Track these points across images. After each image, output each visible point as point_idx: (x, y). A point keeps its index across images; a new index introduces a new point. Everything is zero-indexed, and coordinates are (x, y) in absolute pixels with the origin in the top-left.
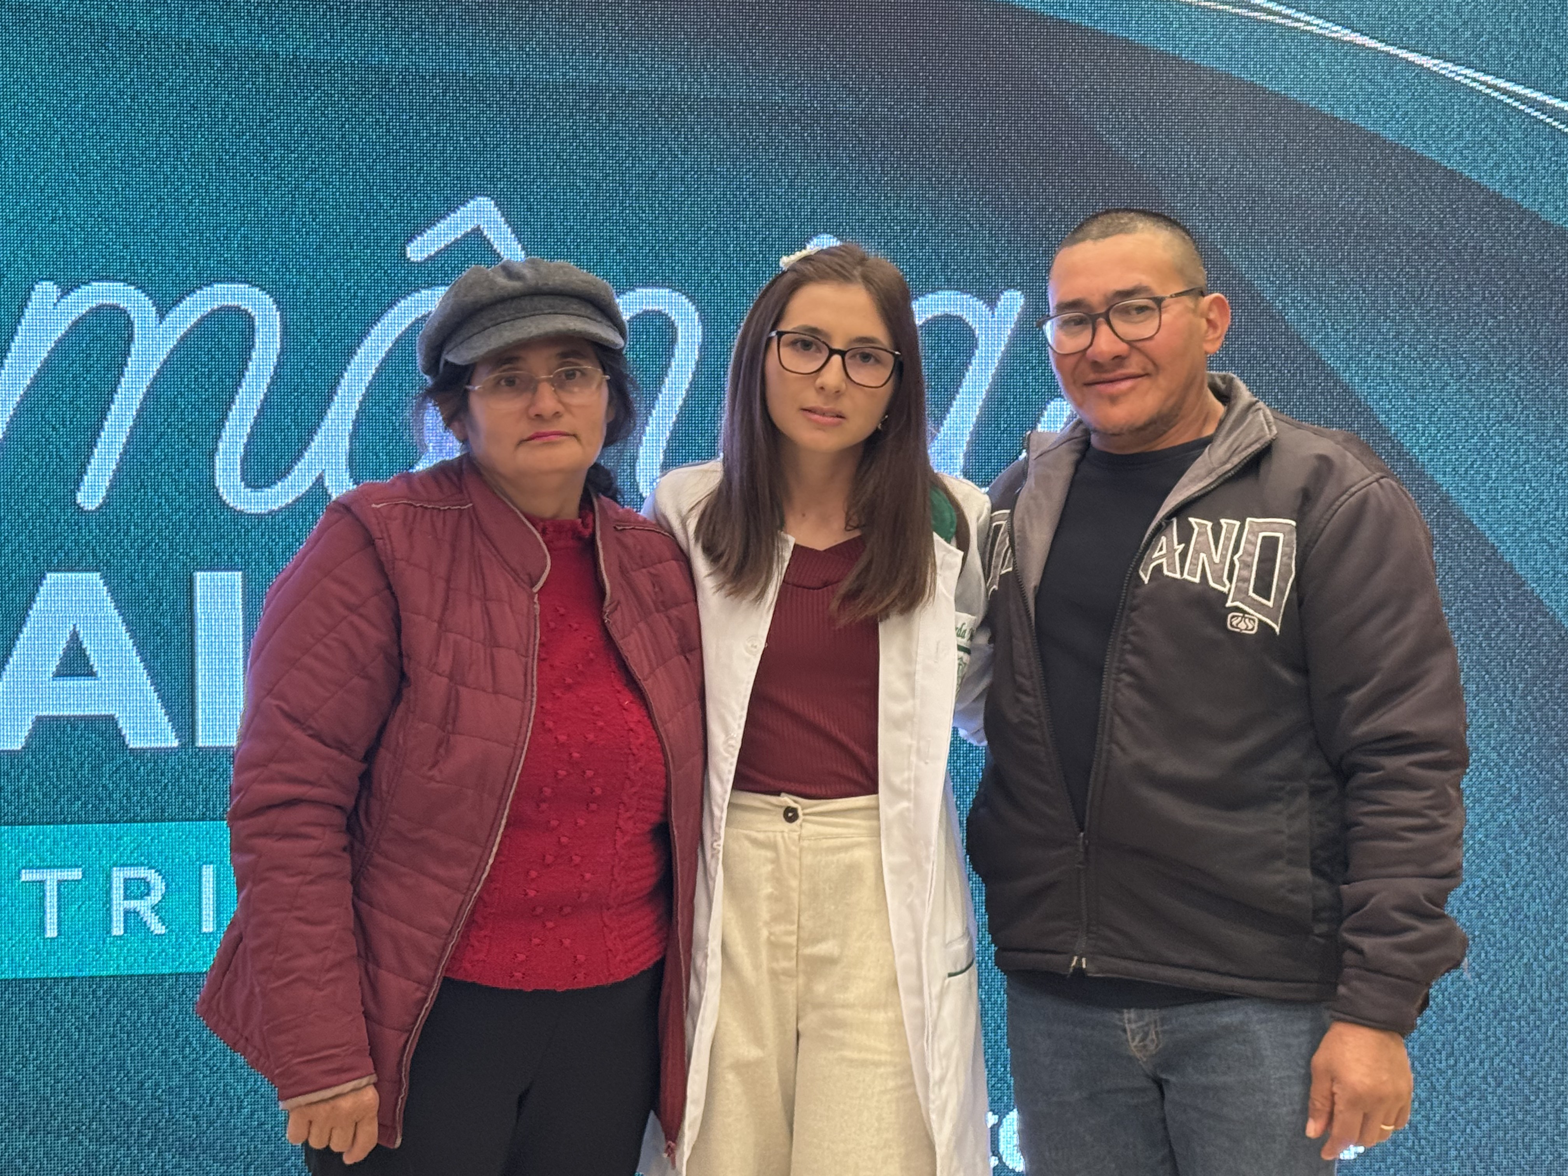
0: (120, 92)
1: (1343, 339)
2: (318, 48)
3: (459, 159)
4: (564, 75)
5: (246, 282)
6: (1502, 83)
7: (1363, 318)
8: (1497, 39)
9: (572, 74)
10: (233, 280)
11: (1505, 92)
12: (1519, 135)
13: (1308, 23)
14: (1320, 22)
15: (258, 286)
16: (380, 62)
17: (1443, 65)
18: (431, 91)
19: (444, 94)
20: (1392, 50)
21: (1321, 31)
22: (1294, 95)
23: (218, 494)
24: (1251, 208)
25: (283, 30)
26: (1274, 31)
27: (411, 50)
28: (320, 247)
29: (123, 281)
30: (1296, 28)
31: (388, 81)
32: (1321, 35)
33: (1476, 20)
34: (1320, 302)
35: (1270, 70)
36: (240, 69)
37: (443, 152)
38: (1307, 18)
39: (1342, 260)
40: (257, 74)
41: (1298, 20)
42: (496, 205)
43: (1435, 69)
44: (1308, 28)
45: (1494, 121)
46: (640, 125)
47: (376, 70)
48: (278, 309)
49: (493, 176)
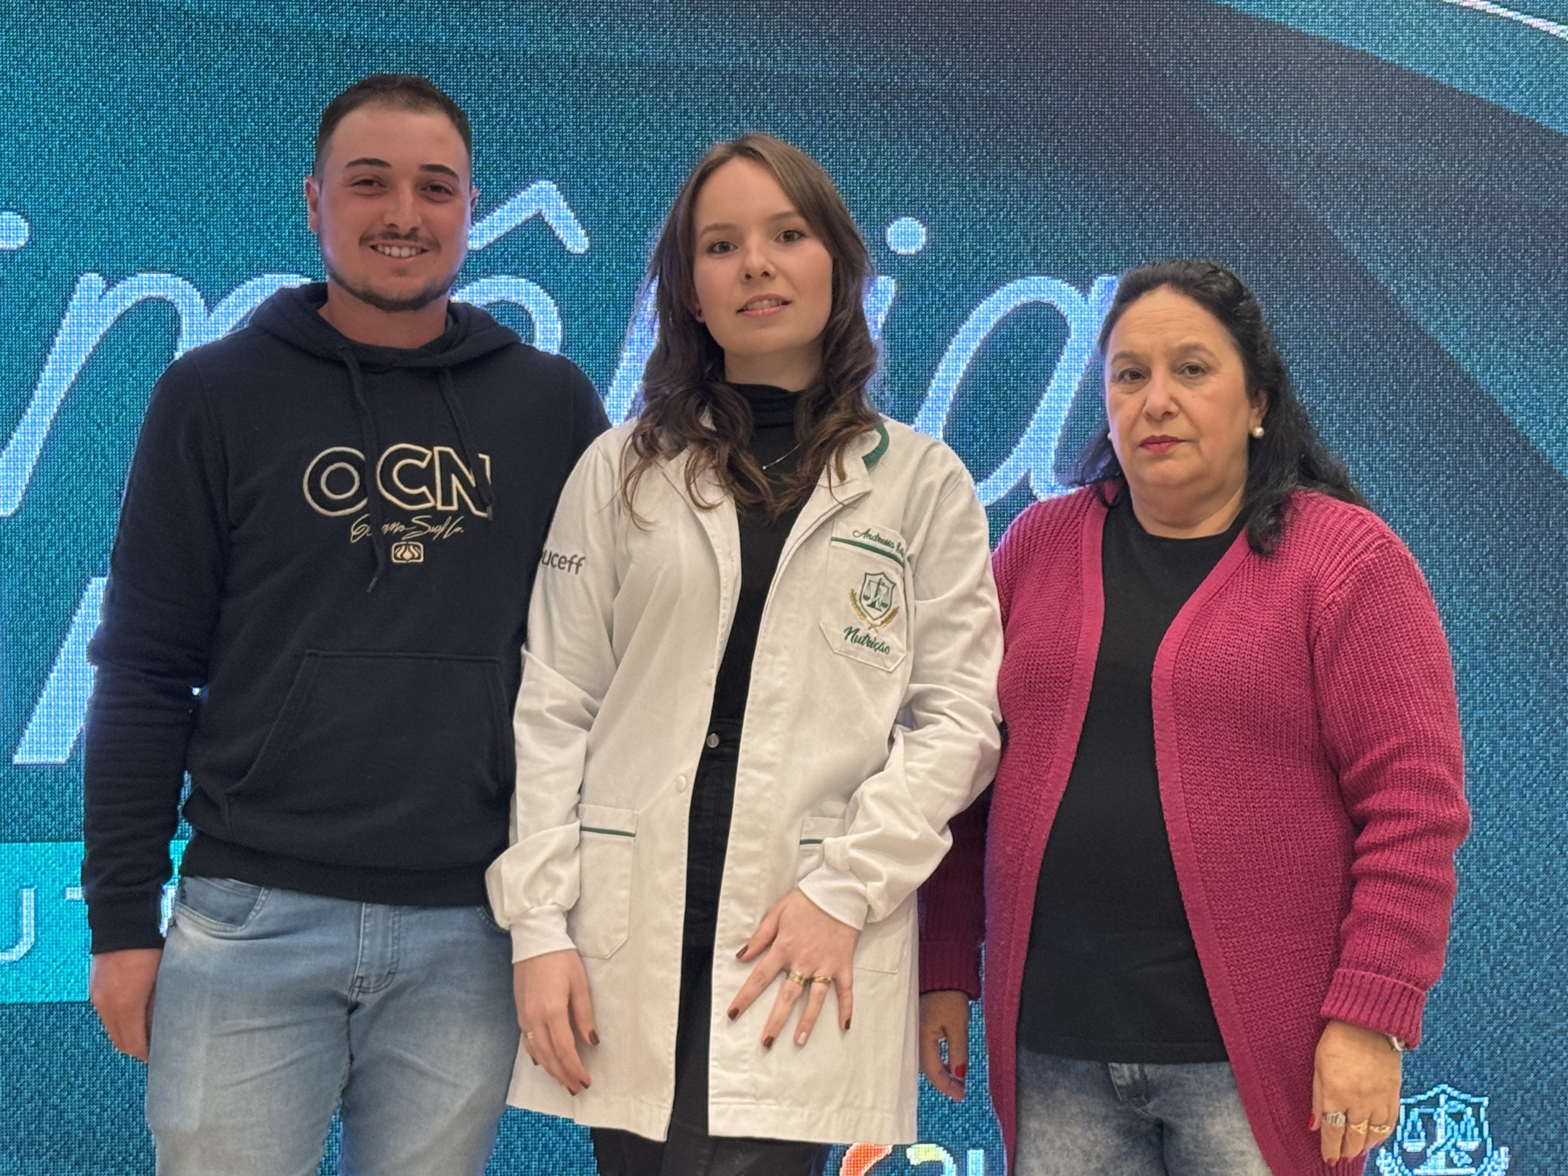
1: (1462, 326)
2: (372, 27)
3: (519, 141)
5: (297, 272)
7: (1485, 302)
9: (638, 51)
16: (437, 41)
19: (504, 73)
20: (1515, 16)
22: (1408, 64)
24: (1363, 186)
29: (171, 272)
34: (1438, 284)
35: (1382, 38)
37: (503, 134)
39: (1461, 241)
46: (710, 104)
49: (555, 158)
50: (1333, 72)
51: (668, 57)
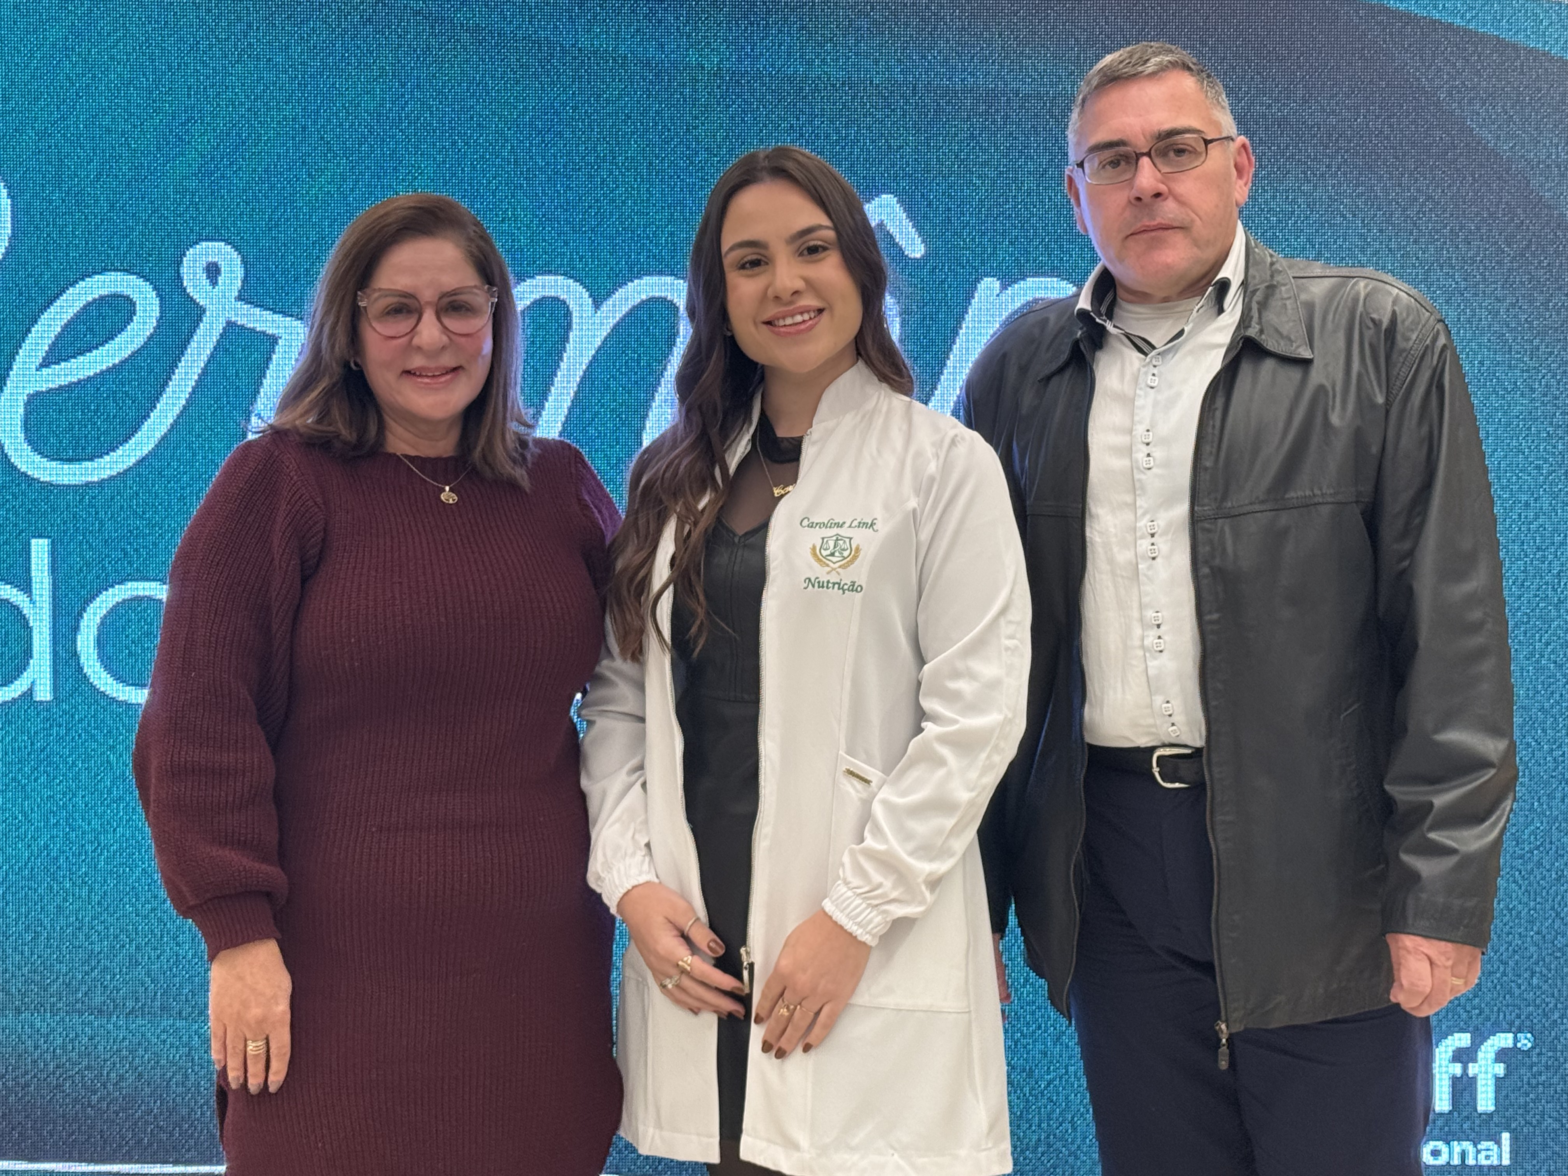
0: (564, 104)
3: (865, 160)
4: (963, 80)
5: (671, 275)
10: (660, 273)
18: (841, 98)
29: (564, 274)
31: (801, 89)
36: (669, 80)
37: (851, 153)
42: (899, 202)
49: (895, 175)
51: (997, 86)
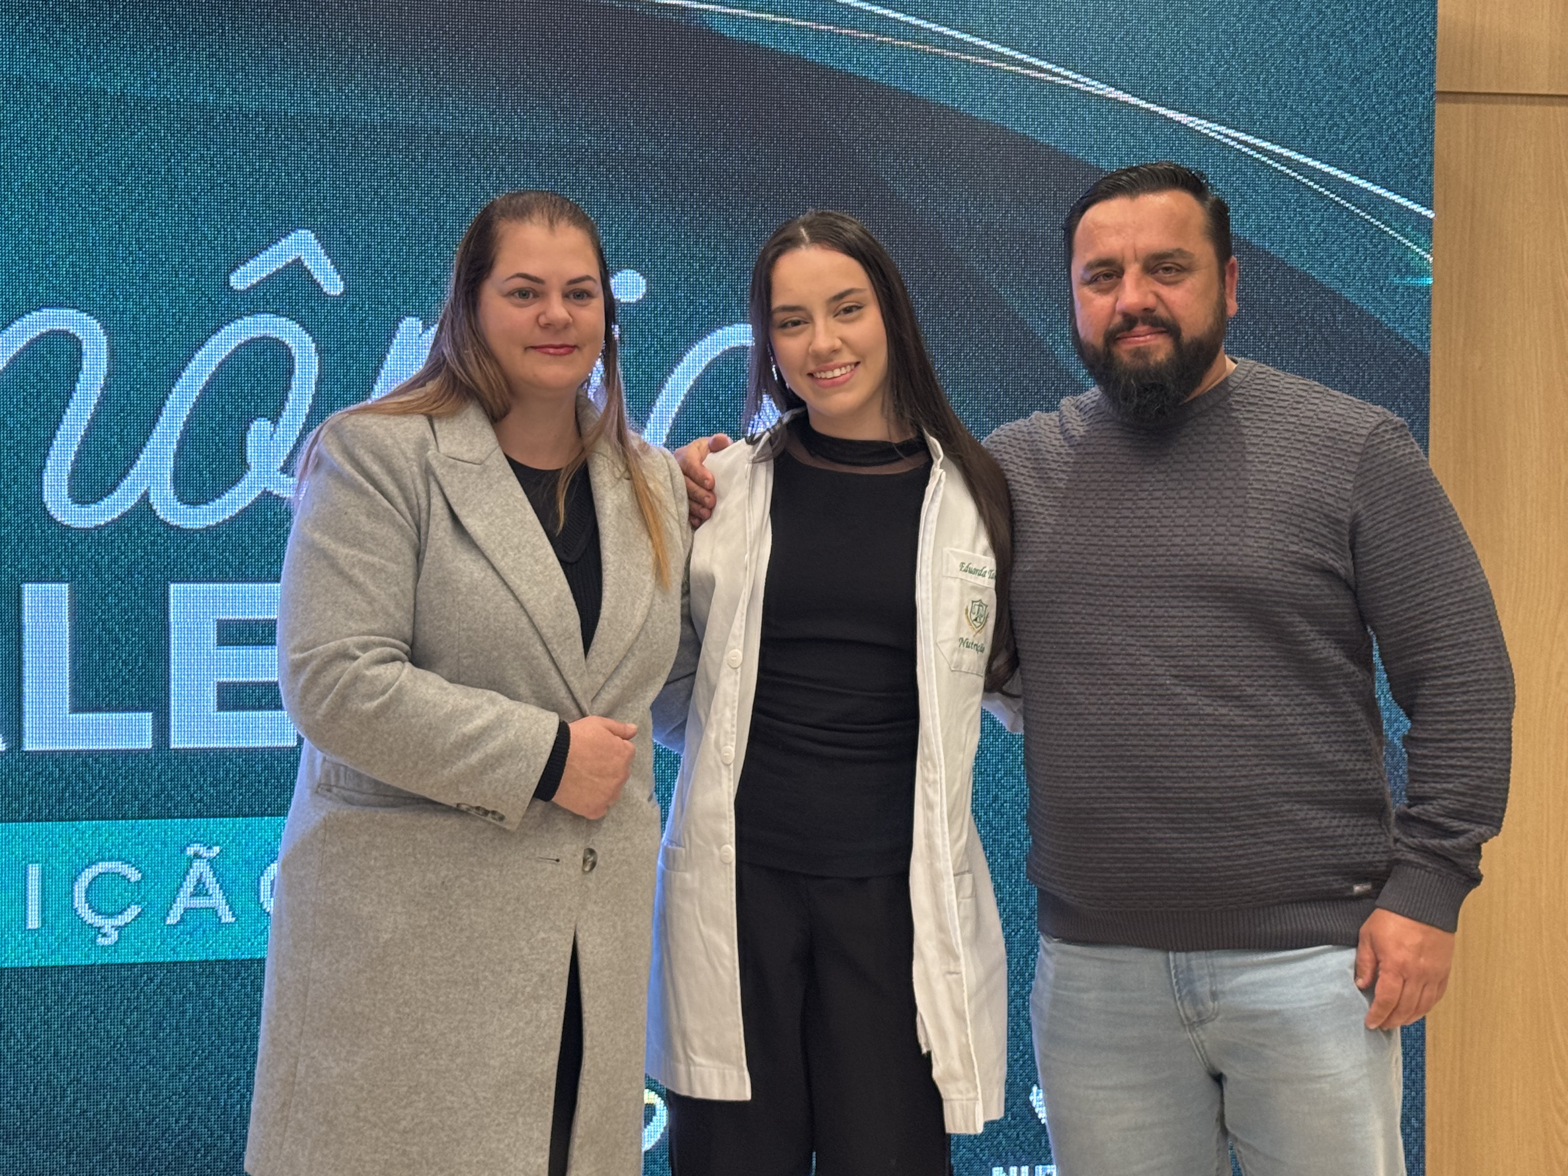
2: (145, 86)
3: (281, 193)
4: (382, 115)
5: (73, 308)
6: (1250, 139)
8: (1247, 99)
9: (388, 116)
10: (61, 306)
11: (1254, 147)
12: (1267, 188)
13: (1076, 81)
14: (1087, 80)
15: (86, 311)
16: (205, 100)
17: (1199, 122)
19: (267, 131)
20: (1153, 107)
21: (1088, 89)
22: (1062, 147)
23: (45, 509)
24: (1024, 252)
25: (111, 69)
26: (1044, 88)
27: (235, 91)
28: (146, 275)
30: (1065, 85)
32: (1088, 92)
33: (1229, 81)
35: (1041, 123)
37: (265, 186)
38: (1075, 76)
40: (85, 110)
41: (1066, 78)
42: (316, 237)
43: (1191, 125)
44: (1076, 85)
45: (1245, 174)
47: (201, 108)
48: (105, 334)
49: (314, 210)
50: (998, 152)
51: (417, 122)
